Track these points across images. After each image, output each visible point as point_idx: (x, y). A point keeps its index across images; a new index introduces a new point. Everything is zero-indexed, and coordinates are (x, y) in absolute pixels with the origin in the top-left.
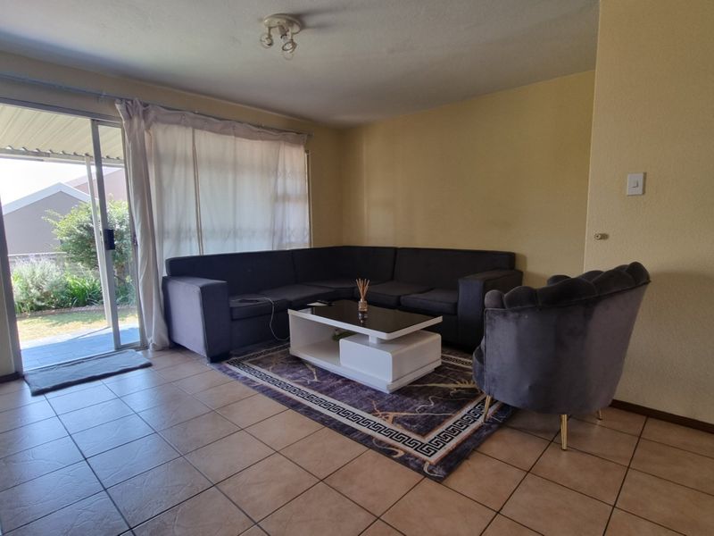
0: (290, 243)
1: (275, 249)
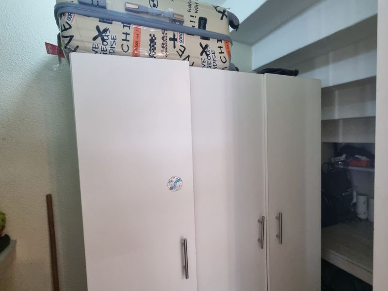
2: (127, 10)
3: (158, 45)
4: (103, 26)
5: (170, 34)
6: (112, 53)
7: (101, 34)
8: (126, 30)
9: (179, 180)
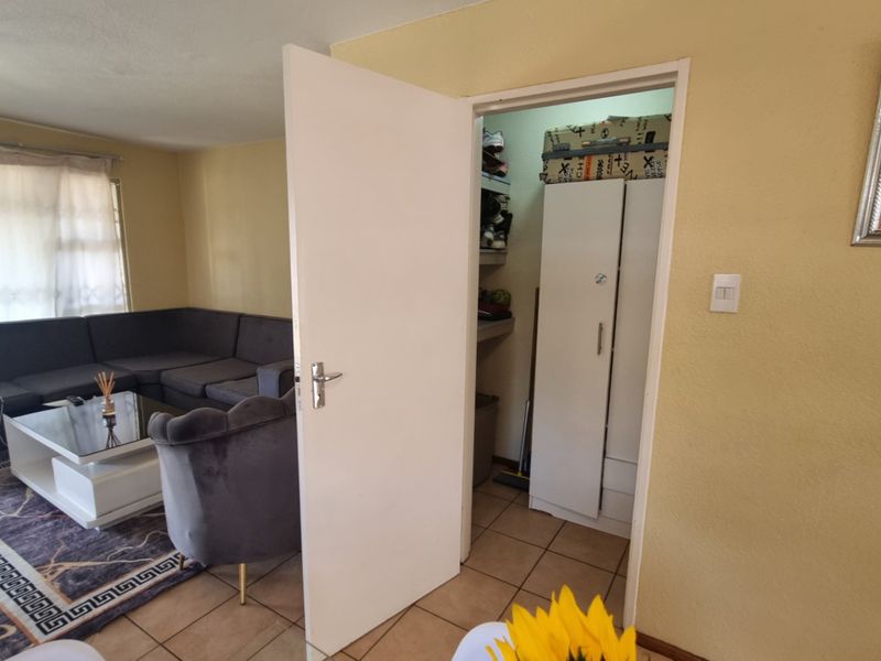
0: (90, 307)
1: (61, 315)
2: (584, 146)
3: (605, 168)
4: (565, 163)
5: (616, 156)
6: (571, 181)
7: (564, 168)
8: (581, 161)
9: (604, 276)
